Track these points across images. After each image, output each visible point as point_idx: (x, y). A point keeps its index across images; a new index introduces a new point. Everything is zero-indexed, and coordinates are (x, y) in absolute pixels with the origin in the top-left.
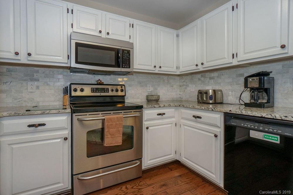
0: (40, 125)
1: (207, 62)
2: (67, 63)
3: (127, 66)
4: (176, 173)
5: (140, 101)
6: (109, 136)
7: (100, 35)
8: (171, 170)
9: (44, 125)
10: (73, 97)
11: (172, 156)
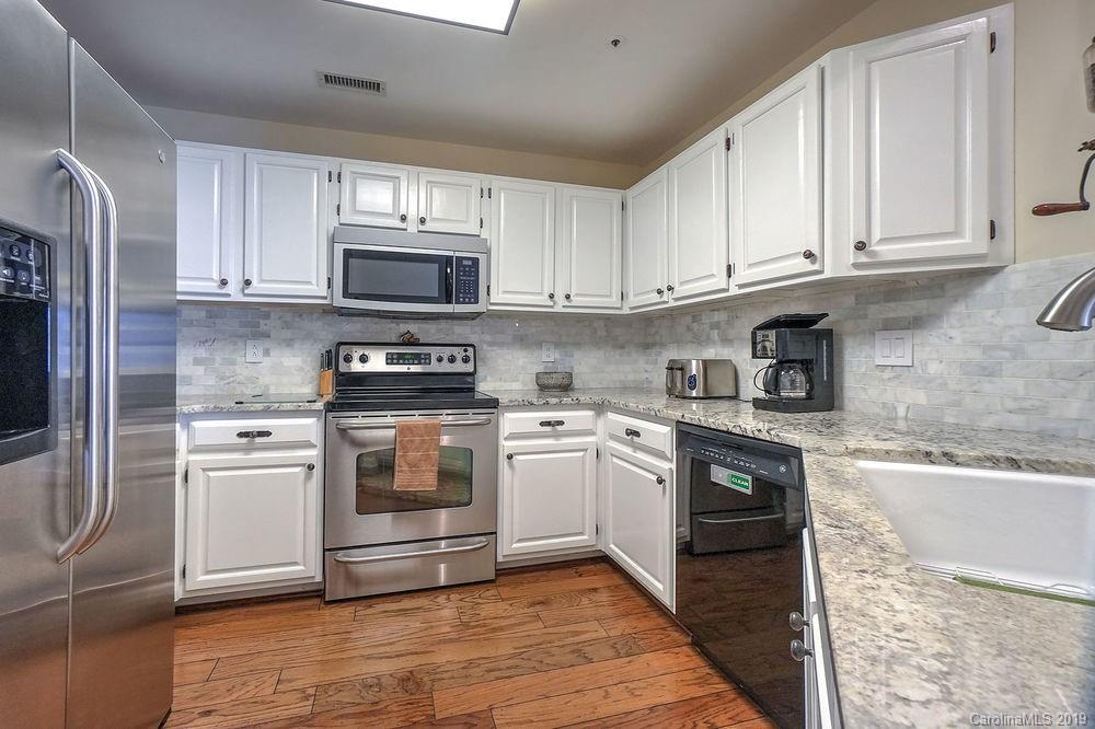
0: (261, 434)
1: (682, 284)
2: (325, 298)
3: (470, 299)
4: (598, 581)
5: (521, 388)
6: (406, 468)
7: (403, 226)
8: (580, 576)
9: (268, 434)
10: (343, 374)
11: (586, 537)
